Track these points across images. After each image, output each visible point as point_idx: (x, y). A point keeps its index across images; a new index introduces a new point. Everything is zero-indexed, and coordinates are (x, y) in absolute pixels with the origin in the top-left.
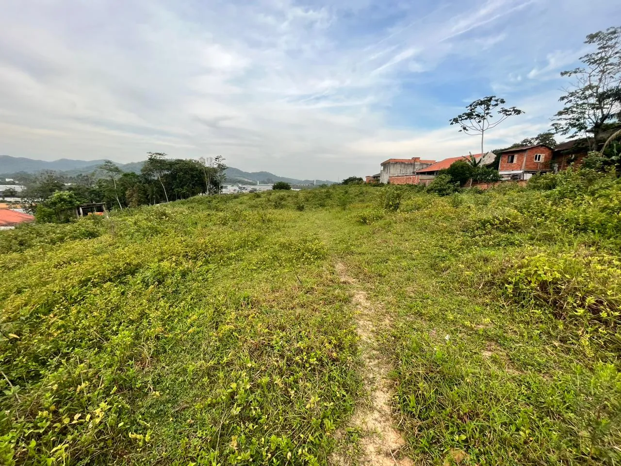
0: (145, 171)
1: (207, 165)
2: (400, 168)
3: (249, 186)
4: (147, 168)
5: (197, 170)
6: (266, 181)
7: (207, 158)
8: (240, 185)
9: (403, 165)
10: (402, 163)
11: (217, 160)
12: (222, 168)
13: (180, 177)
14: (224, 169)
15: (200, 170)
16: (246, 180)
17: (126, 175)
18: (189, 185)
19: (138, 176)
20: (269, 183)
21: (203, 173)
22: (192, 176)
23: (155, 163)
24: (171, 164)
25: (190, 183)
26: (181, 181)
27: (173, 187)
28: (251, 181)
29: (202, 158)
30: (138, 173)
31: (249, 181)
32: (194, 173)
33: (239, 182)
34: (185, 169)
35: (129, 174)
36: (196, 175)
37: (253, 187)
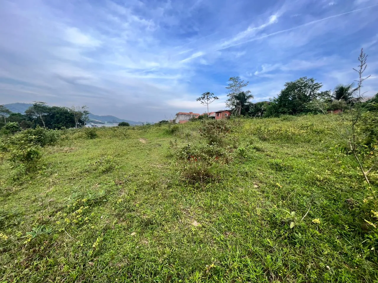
0: (29, 112)
1: (76, 110)
2: (184, 117)
3: (99, 124)
4: (30, 111)
5: (69, 114)
6: (112, 121)
7: (77, 107)
8: (93, 124)
9: (185, 115)
10: (185, 114)
11: (83, 108)
12: (86, 113)
13: (57, 117)
14: (88, 113)
15: (71, 114)
16: (97, 120)
17: (13, 115)
18: (64, 122)
19: (23, 116)
20: (114, 123)
21: (73, 116)
22: (66, 117)
23: (37, 108)
24: (50, 109)
25: (64, 121)
26: (58, 120)
27: (51, 123)
28: (100, 121)
29: (73, 106)
30: (23, 113)
31: (99, 121)
32: (67, 115)
33: (92, 122)
34: (61, 113)
35: (16, 114)
36: (69, 116)
37: (103, 125)
